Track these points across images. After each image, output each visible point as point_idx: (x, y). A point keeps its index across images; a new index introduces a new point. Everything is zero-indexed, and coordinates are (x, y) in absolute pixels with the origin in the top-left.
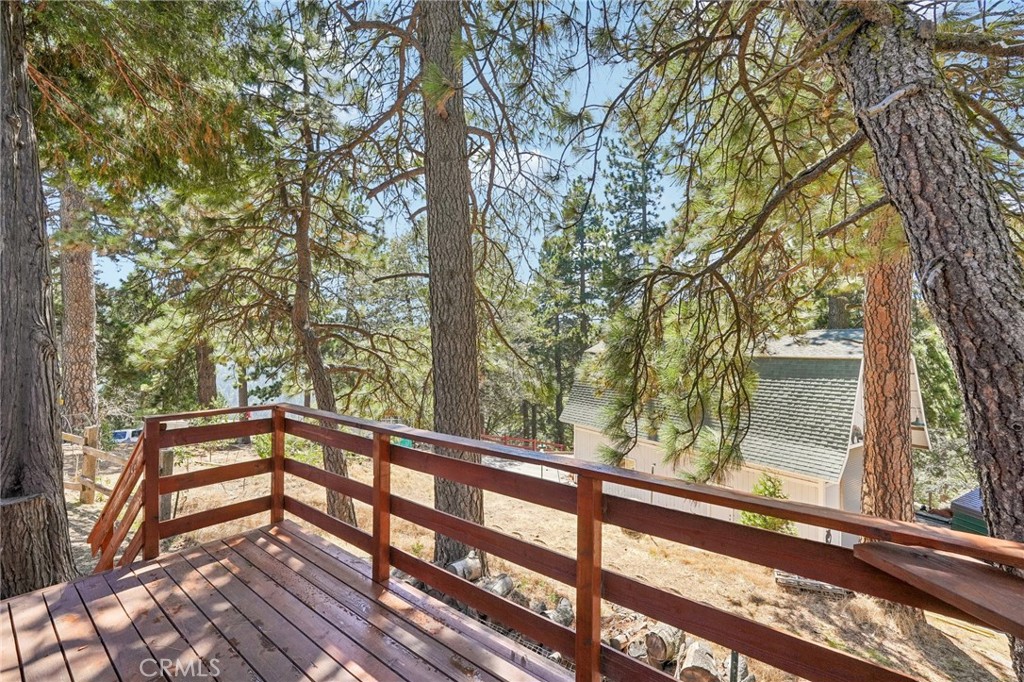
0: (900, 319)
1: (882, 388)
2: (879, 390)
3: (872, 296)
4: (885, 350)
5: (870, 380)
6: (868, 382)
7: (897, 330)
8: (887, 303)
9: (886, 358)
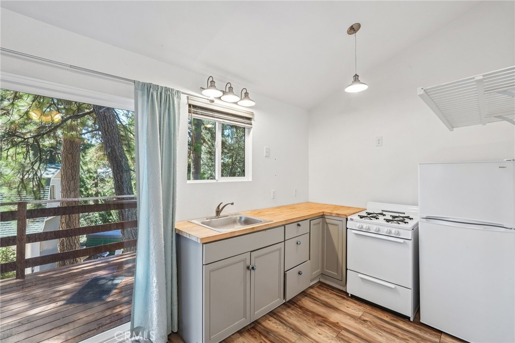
0: (76, 160)
1: (69, 187)
2: (67, 188)
3: (65, 150)
4: (70, 172)
5: (64, 184)
6: (63, 185)
7: (75, 164)
8: (71, 153)
9: (70, 175)
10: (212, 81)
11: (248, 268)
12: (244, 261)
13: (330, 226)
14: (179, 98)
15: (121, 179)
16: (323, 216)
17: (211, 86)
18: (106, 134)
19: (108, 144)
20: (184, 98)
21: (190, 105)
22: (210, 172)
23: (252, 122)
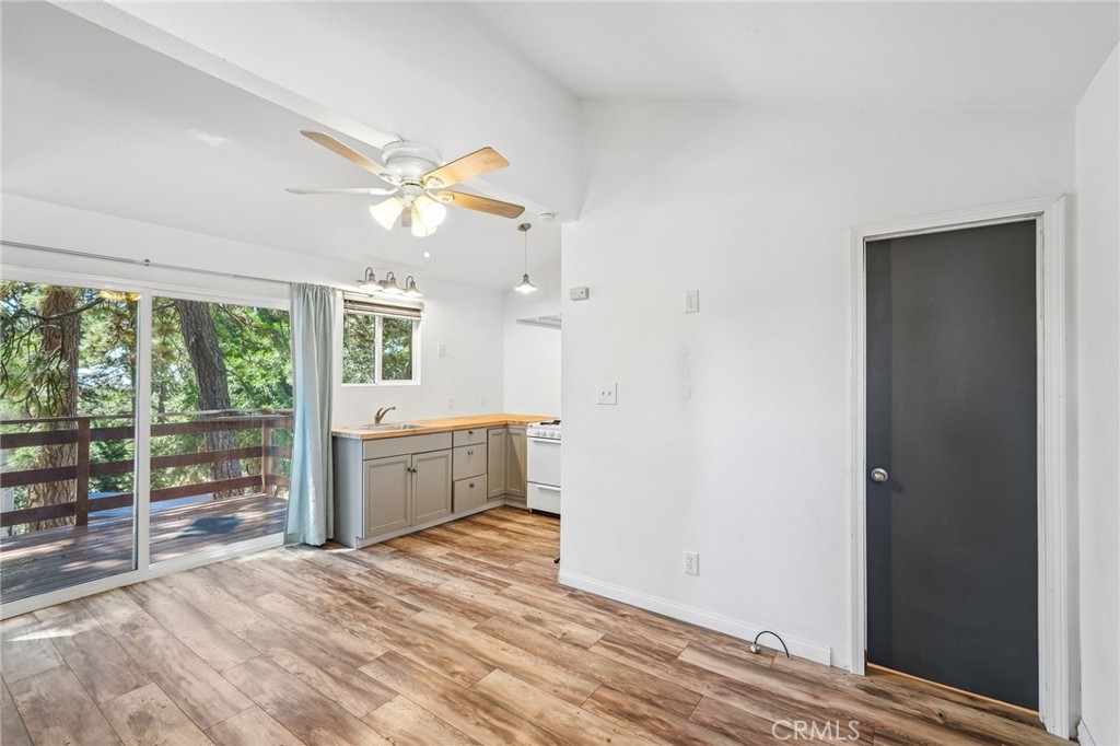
10: (371, 275)
11: (409, 470)
12: (405, 462)
13: (514, 437)
14: (335, 295)
15: (212, 386)
16: (506, 426)
17: (370, 280)
18: (188, 314)
19: (191, 330)
20: (339, 294)
21: (345, 301)
22: (359, 375)
23: (422, 313)
